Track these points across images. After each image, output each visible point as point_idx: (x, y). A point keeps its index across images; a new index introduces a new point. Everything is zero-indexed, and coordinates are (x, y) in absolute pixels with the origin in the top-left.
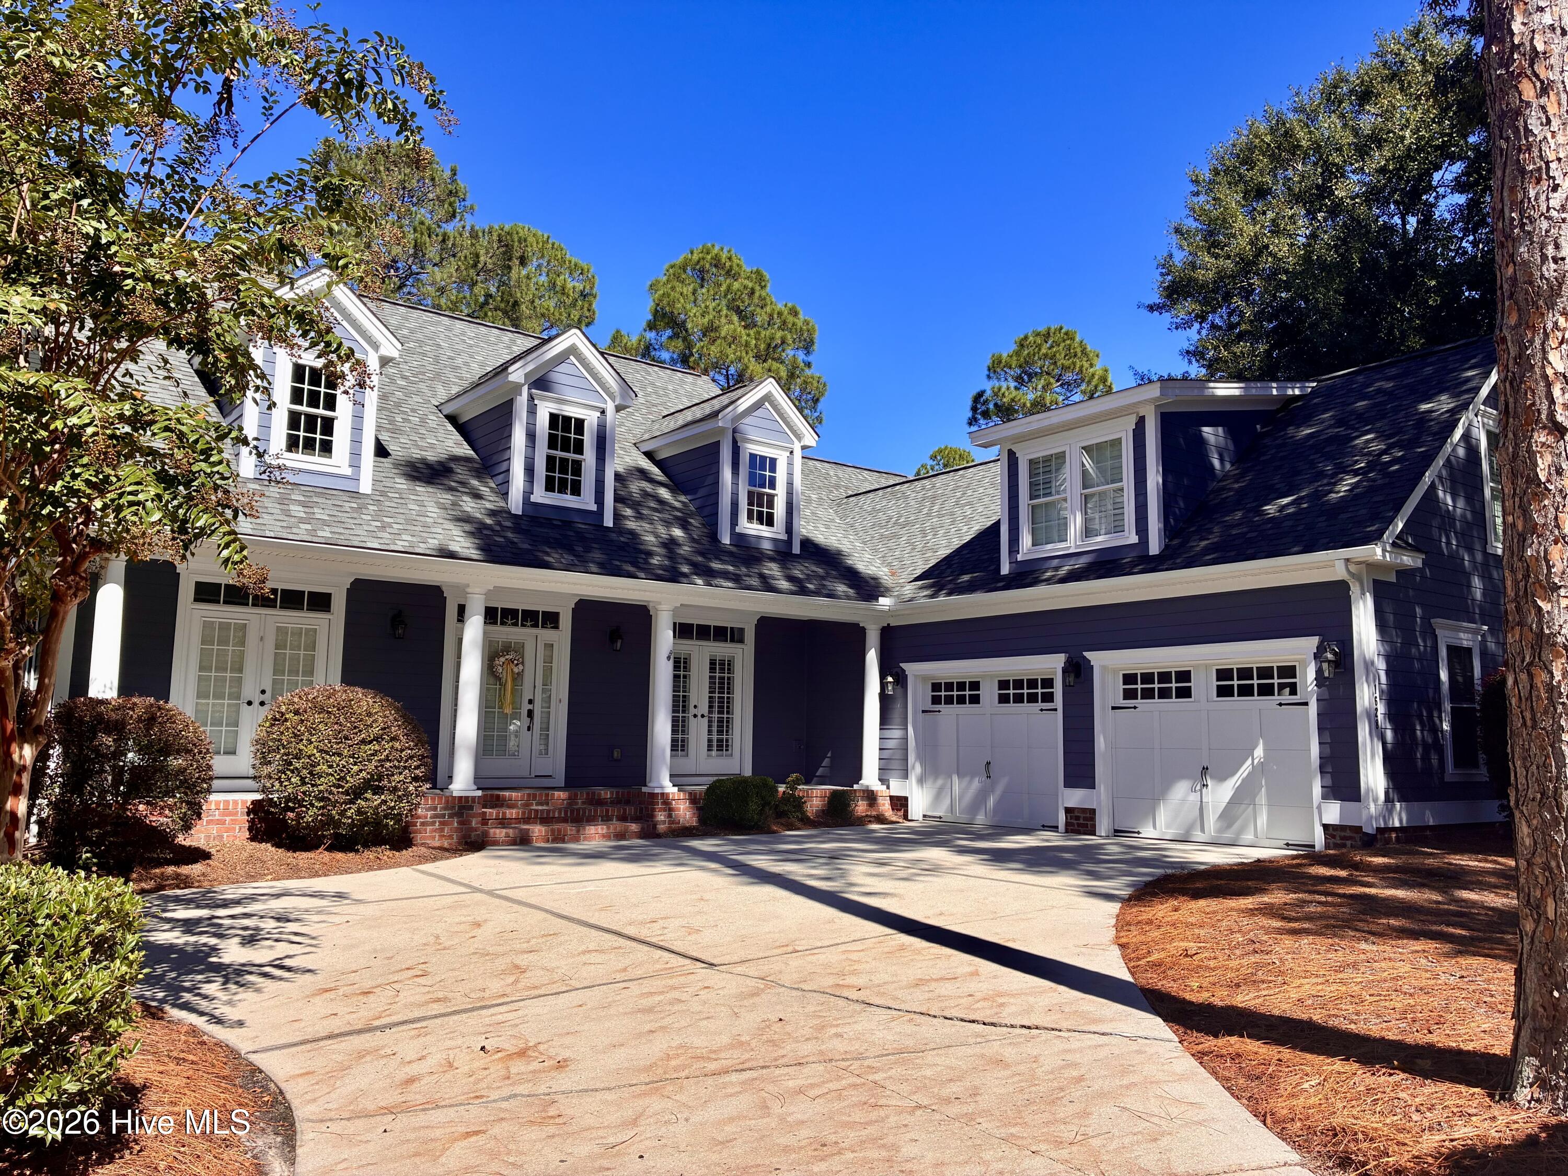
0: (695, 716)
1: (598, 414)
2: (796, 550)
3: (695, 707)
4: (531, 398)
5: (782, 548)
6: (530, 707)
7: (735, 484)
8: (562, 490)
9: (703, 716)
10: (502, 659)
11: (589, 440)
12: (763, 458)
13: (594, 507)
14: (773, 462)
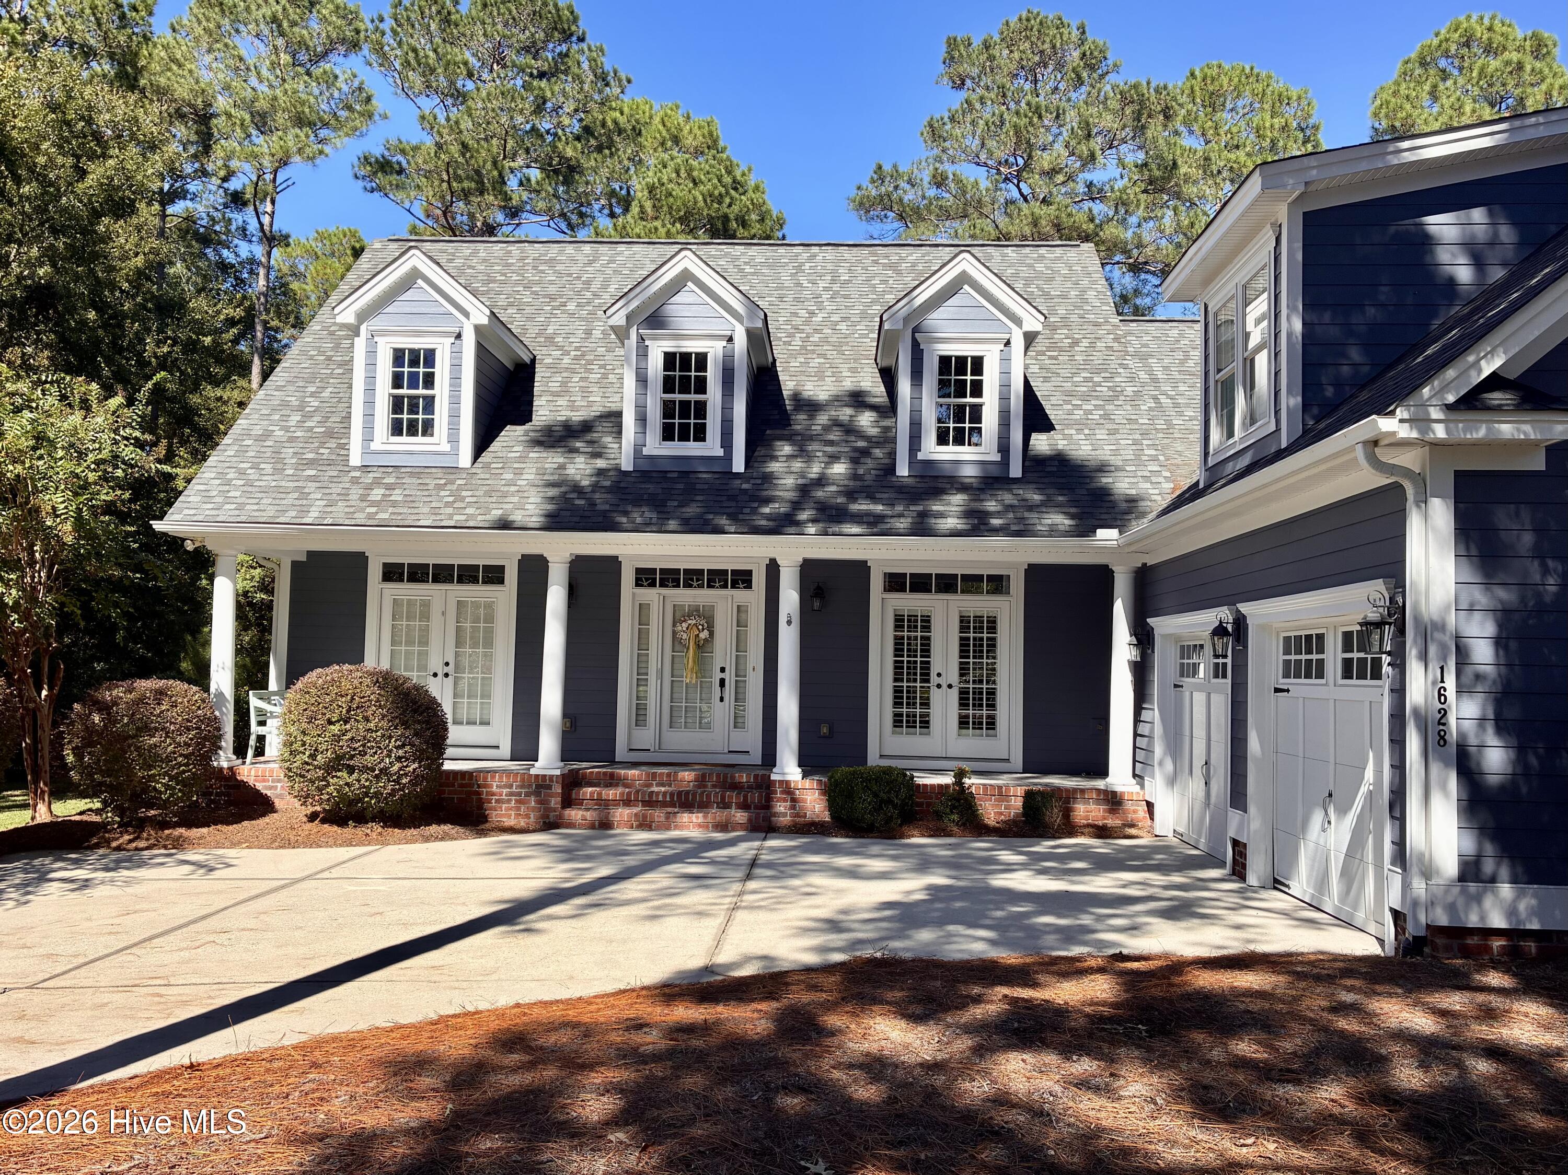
0: (939, 686)
1: (724, 343)
2: (1016, 470)
3: (939, 675)
4: (642, 339)
5: (995, 471)
6: (722, 675)
7: (916, 398)
8: (684, 437)
9: (950, 686)
10: (684, 625)
11: (713, 375)
12: (961, 360)
13: (720, 452)
14: (978, 363)
